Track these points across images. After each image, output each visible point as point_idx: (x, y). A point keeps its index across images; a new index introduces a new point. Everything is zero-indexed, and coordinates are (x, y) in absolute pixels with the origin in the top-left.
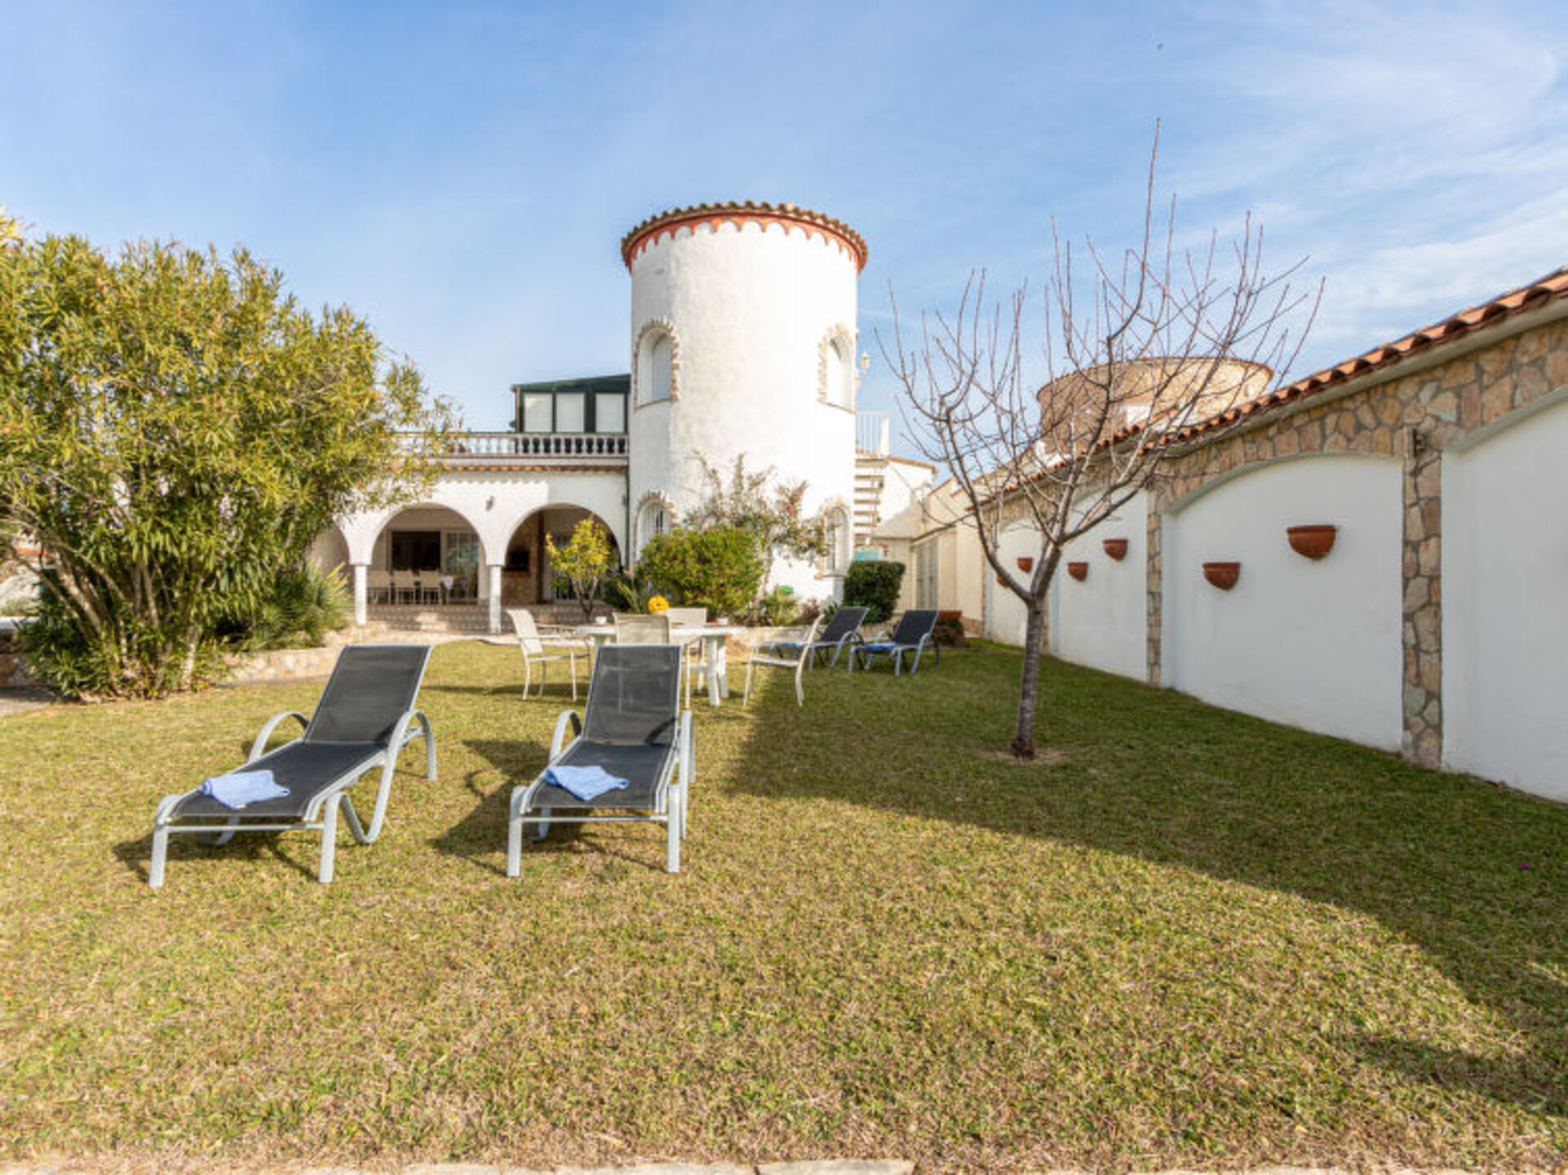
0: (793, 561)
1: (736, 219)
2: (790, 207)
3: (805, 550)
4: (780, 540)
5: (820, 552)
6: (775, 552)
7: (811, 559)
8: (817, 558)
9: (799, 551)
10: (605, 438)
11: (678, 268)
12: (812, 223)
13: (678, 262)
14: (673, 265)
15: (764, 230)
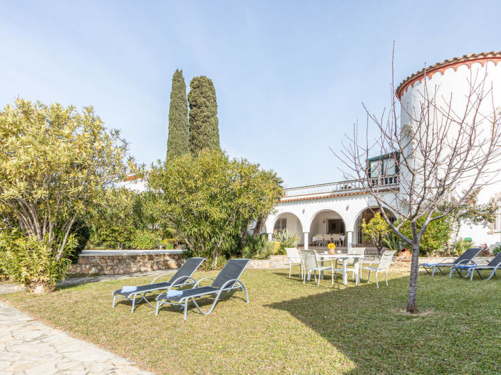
0: (473, 225)
1: (441, 70)
2: (469, 55)
3: (481, 220)
4: (464, 216)
5: (490, 221)
6: (462, 222)
7: (485, 225)
8: (489, 224)
9: (476, 221)
10: (388, 178)
11: (414, 100)
12: (485, 58)
13: (414, 97)
14: (413, 98)
15: (456, 71)
